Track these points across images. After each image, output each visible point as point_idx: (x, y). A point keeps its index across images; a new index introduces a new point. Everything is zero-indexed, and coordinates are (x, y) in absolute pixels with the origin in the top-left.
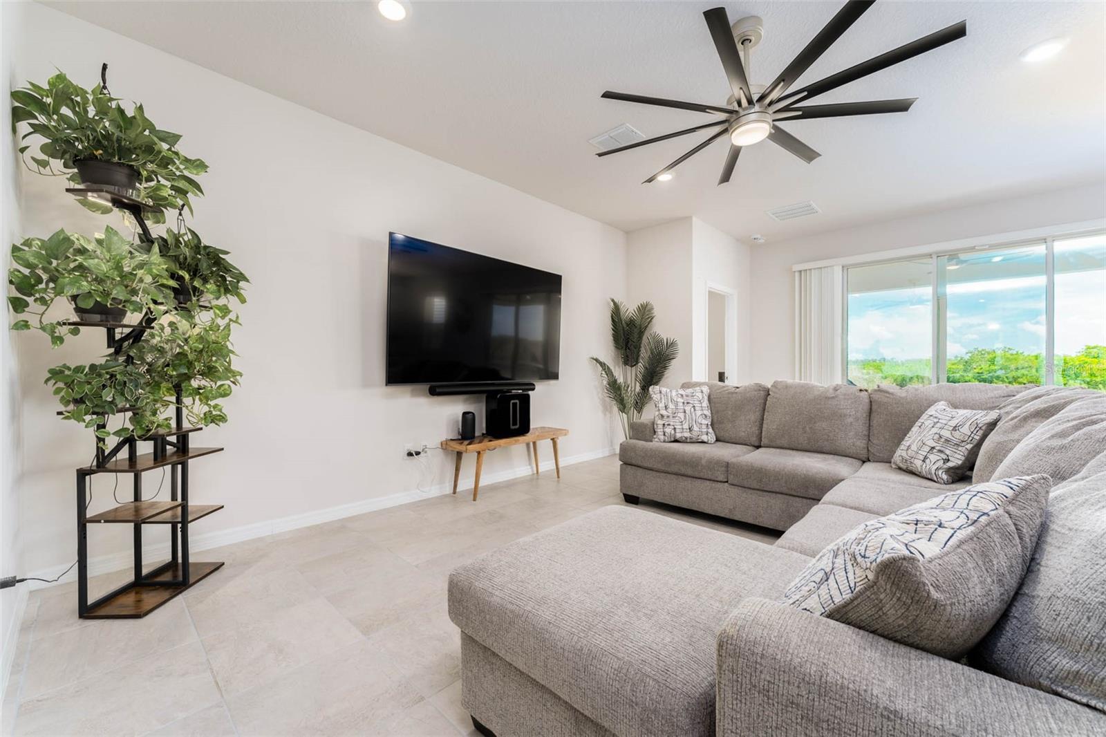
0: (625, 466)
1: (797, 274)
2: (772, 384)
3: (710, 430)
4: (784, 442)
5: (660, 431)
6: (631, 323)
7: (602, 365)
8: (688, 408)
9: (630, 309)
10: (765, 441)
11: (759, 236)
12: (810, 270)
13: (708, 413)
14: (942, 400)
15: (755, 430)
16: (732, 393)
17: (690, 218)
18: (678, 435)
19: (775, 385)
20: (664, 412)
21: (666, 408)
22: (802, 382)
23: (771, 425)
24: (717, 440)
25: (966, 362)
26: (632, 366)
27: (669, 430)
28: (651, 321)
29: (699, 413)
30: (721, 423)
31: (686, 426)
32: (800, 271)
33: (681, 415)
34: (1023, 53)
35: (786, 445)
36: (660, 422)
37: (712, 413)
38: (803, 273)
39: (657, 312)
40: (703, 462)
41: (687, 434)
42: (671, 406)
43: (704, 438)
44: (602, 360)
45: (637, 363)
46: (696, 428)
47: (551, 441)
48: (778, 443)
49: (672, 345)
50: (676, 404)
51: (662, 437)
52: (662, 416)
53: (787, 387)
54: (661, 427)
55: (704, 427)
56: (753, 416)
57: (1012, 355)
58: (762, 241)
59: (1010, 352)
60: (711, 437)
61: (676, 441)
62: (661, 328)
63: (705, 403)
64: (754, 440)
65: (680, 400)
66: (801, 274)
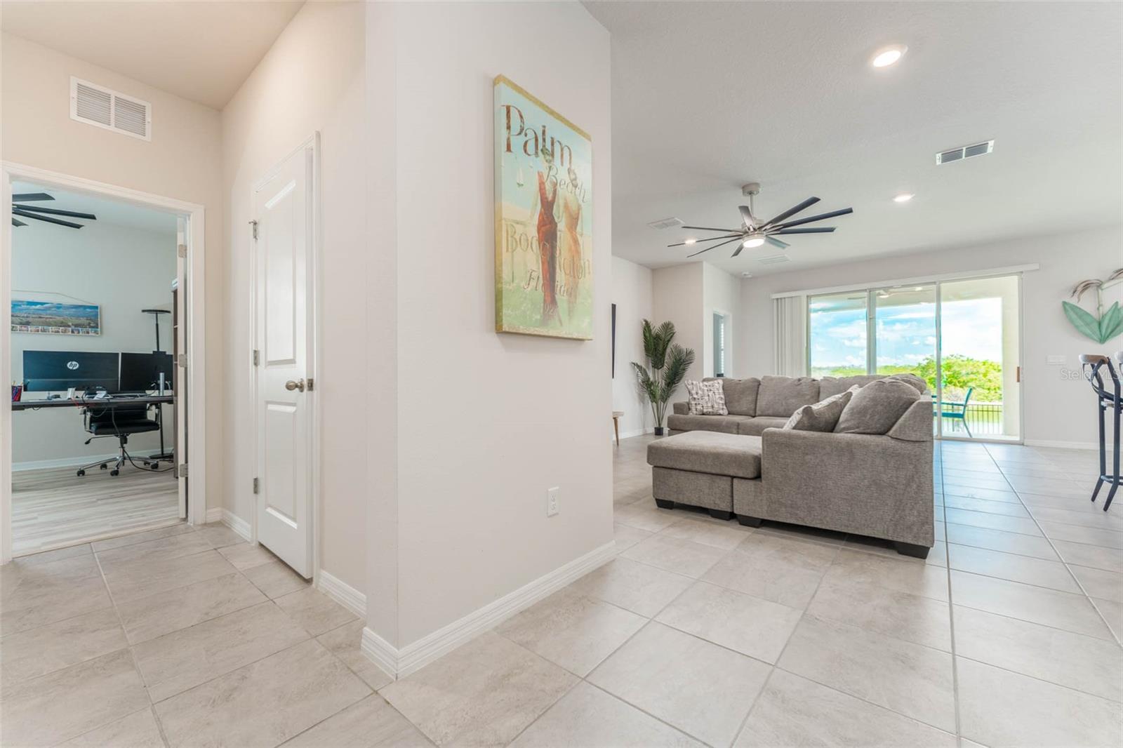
0: (671, 431)
1: (775, 301)
2: (762, 377)
3: (725, 407)
4: (770, 412)
5: (693, 409)
6: (657, 337)
7: (638, 366)
8: (710, 393)
9: (656, 327)
10: (758, 412)
11: (747, 273)
12: (785, 298)
13: (723, 396)
14: (855, 384)
15: (753, 407)
16: (737, 384)
17: (702, 262)
18: (705, 410)
19: (765, 378)
20: (695, 396)
21: (697, 393)
22: (780, 376)
23: (762, 402)
24: (729, 414)
25: (923, 368)
26: (658, 369)
27: (699, 407)
28: (672, 337)
29: (717, 396)
30: (731, 402)
31: (710, 405)
32: (777, 299)
33: (706, 398)
34: (895, 197)
35: (771, 414)
36: (693, 402)
37: (725, 397)
38: (779, 300)
39: (677, 329)
40: (724, 423)
41: (710, 410)
42: (700, 392)
43: (721, 412)
44: (639, 364)
45: (663, 366)
46: (716, 406)
47: (613, 420)
48: (767, 413)
49: (690, 353)
50: (703, 391)
51: (695, 412)
52: (695, 399)
53: (772, 379)
54: (694, 405)
55: (721, 405)
56: (751, 398)
57: (963, 361)
58: (750, 276)
59: (962, 358)
60: (726, 412)
61: (703, 414)
62: (681, 340)
63: (721, 391)
64: (752, 412)
65: (706, 388)
66: (778, 302)
